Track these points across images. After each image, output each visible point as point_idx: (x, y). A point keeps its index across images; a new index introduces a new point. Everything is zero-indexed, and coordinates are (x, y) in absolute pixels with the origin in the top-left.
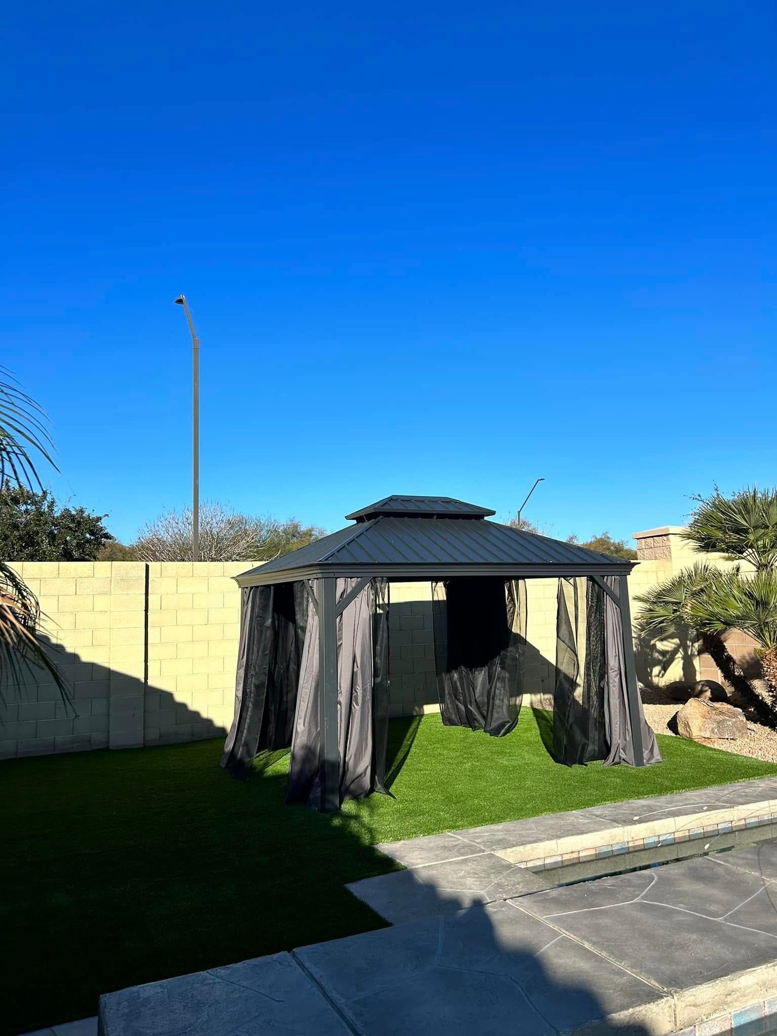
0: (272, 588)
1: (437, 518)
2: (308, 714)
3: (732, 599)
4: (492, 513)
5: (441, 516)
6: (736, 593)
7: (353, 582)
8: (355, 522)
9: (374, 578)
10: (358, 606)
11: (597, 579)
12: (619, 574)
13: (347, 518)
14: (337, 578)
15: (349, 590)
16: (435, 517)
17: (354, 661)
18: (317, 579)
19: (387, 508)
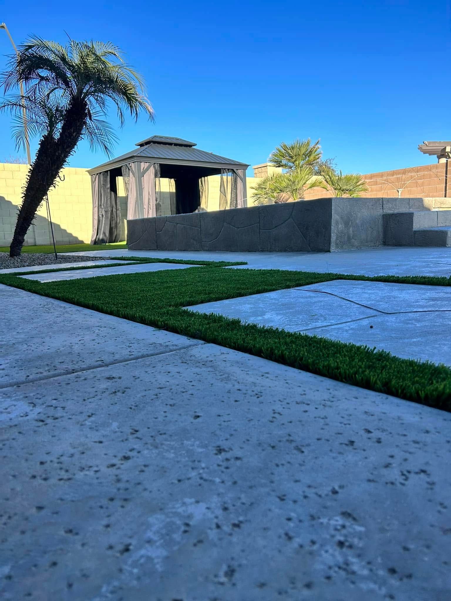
0: (109, 172)
1: (174, 145)
2: (133, 213)
3: (284, 182)
4: (195, 145)
5: (176, 145)
6: (285, 180)
7: (147, 165)
8: (139, 147)
9: (155, 163)
10: (149, 173)
11: (235, 170)
12: (243, 169)
13: (136, 145)
14: (141, 162)
15: (146, 167)
16: (173, 145)
17: (149, 194)
18: (133, 163)
19: (154, 140)
